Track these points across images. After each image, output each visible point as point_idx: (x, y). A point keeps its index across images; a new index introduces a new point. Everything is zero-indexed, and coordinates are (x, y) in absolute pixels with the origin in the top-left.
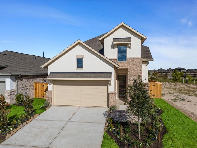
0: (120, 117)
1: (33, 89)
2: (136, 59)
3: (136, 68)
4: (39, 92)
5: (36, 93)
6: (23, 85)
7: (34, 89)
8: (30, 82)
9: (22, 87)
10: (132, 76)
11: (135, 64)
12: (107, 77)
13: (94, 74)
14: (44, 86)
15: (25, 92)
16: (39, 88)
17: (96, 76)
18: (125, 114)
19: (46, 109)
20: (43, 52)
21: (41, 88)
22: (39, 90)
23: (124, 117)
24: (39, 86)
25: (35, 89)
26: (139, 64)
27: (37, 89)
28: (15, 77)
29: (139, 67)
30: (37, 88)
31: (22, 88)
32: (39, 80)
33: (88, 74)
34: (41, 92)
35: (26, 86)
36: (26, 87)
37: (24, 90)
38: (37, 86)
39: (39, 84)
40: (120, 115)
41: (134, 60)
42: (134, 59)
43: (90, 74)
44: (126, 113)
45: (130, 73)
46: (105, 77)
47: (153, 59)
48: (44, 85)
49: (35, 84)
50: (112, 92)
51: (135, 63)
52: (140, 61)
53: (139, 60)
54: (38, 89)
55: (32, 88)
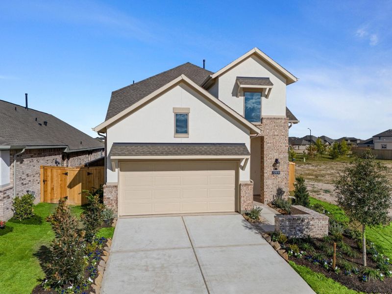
0: (292, 228)
1: (38, 183)
2: (279, 119)
3: (277, 135)
4: (52, 189)
5: (45, 191)
6: (23, 173)
7: (40, 181)
8: (34, 166)
9: (22, 178)
10: (270, 151)
11: (277, 128)
12: (242, 152)
13: (214, 148)
14: (66, 174)
15: (27, 189)
16: (55, 179)
17: (218, 150)
18: (299, 223)
19: (113, 225)
20: (26, 95)
21: (60, 179)
22: (55, 183)
23: (298, 228)
24: (55, 174)
25: (44, 181)
26: (282, 127)
27: (49, 183)
28: (11, 155)
29: (283, 134)
30: (49, 179)
31: (22, 182)
32: (47, 161)
33: (201, 148)
34: (59, 189)
35: (28, 175)
36: (28, 179)
37: (25, 184)
38: (49, 173)
39: (55, 171)
40: (292, 226)
41: (275, 120)
42: (274, 118)
43: (205, 147)
44: (302, 221)
45: (268, 145)
46: (237, 152)
47: (297, 119)
48: (68, 171)
49: (42, 170)
50: (246, 183)
51: (277, 126)
52: (284, 123)
53: (283, 121)
54: (52, 182)
55: (37, 180)
